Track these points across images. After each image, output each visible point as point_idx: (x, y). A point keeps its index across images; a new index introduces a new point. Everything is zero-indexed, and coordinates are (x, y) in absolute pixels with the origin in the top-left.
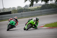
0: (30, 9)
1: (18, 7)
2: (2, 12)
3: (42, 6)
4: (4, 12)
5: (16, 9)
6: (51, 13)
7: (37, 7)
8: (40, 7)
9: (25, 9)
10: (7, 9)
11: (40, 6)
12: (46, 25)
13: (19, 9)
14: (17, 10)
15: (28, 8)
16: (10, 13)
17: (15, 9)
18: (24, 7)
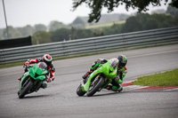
0: (89, 31)
3: (127, 20)
4: (10, 38)
5: (48, 31)
6: (155, 44)
7: (111, 24)
9: (73, 30)
10: (19, 29)
13: (55, 29)
14: (51, 32)
15: (82, 28)
16: (27, 41)
17: (43, 29)
18: (70, 25)
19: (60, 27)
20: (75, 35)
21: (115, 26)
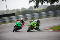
0: (34, 11)
5: (20, 11)
7: (42, 9)
8: (46, 9)
10: (11, 10)
11: (46, 7)
12: (52, 28)
13: (23, 10)
15: (32, 10)
17: (19, 11)
18: (28, 9)
19: (25, 10)
20: (30, 12)
21: (43, 9)
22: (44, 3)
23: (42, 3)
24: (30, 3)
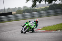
1: (23, 7)
2: (7, 12)
5: (22, 9)
10: (12, 9)
11: (48, 6)
12: (44, 28)
18: (30, 8)
19: (26, 8)
22: (41, 2)
23: (40, 2)
24: (27, 2)
